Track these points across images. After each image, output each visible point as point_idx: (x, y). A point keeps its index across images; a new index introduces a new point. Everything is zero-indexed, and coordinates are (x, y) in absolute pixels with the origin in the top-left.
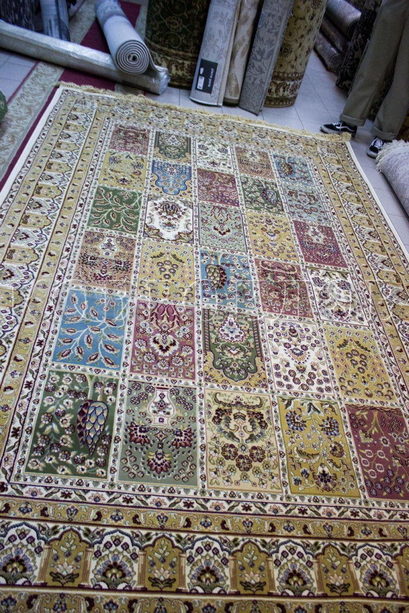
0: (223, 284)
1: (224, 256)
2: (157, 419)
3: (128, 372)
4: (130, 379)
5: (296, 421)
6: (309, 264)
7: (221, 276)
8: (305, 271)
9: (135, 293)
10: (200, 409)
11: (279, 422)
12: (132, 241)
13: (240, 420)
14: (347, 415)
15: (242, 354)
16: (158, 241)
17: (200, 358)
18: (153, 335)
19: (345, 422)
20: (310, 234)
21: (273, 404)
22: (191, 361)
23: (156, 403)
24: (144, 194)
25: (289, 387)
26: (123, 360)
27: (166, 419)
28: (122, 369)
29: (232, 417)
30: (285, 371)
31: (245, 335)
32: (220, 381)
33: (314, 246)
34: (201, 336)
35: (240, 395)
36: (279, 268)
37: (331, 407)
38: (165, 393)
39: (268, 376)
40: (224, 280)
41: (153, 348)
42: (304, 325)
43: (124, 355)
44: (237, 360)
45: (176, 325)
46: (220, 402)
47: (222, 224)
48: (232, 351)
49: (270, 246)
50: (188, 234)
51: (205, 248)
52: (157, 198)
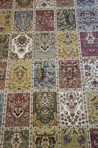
0: (43, 78)
1: (45, 62)
2: (14, 145)
3: (4, 128)
4: (5, 130)
5: (68, 139)
6: (84, 57)
7: (43, 74)
8: (81, 62)
9: (7, 90)
10: (31, 139)
11: (61, 140)
12: (5, 63)
13: (45, 141)
14: (89, 134)
15: (49, 111)
16: (17, 60)
17: (31, 116)
18: (14, 108)
19: (88, 137)
20: (87, 39)
21: (59, 132)
22: (28, 118)
23: (14, 139)
24: (10, 35)
25: (67, 124)
26: (2, 122)
27: (17, 145)
28: (2, 126)
29: (42, 140)
30: (65, 117)
31: (50, 102)
32: (39, 125)
33: (88, 46)
34: (32, 106)
35: (46, 130)
36: (69, 63)
37: (83, 131)
38: (18, 134)
39: (58, 120)
40: (44, 76)
41: (13, 115)
42: (77, 92)
43: (3, 120)
44: (46, 114)
45: (23, 103)
46: (38, 135)
47: (45, 44)
48: (44, 111)
49: (67, 51)
50: (29, 54)
51: (37, 60)
52: (16, 35)
